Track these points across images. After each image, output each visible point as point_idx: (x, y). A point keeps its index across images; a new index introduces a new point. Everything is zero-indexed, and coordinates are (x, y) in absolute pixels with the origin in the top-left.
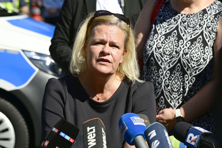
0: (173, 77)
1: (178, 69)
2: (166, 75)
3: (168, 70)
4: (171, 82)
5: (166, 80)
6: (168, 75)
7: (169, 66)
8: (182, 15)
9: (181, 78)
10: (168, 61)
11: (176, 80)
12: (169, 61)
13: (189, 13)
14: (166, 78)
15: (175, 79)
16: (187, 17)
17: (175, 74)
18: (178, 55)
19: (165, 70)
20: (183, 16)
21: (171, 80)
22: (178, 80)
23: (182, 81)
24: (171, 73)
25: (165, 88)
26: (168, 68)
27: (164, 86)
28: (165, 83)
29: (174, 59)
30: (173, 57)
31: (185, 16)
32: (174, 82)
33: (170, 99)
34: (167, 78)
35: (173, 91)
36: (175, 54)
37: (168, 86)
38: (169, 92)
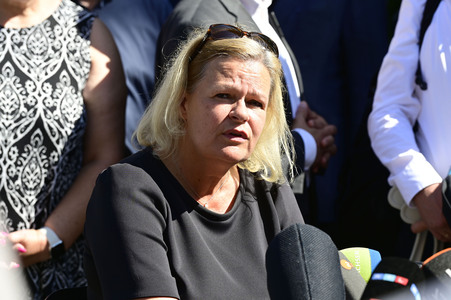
0: (25, 159)
1: (37, 142)
2: (10, 157)
3: (13, 146)
4: (21, 169)
5: (10, 166)
6: (14, 157)
7: (16, 137)
8: (8, 31)
9: (42, 160)
10: (12, 127)
11: (33, 166)
12: (14, 125)
13: (23, 26)
14: (9, 162)
15: (29, 163)
16: (20, 33)
17: (29, 152)
18: (35, 112)
19: (6, 146)
20: (12, 32)
21: (22, 164)
22: (37, 163)
23: (44, 167)
24: (21, 151)
25: (8, 184)
26: (13, 141)
27: (7, 181)
28: (8, 173)
29: (24, 122)
30: (21, 117)
31: (16, 32)
32: (27, 169)
33: (20, 206)
34: (12, 163)
35: (26, 188)
36: (25, 110)
37: (15, 179)
38: (19, 191)
